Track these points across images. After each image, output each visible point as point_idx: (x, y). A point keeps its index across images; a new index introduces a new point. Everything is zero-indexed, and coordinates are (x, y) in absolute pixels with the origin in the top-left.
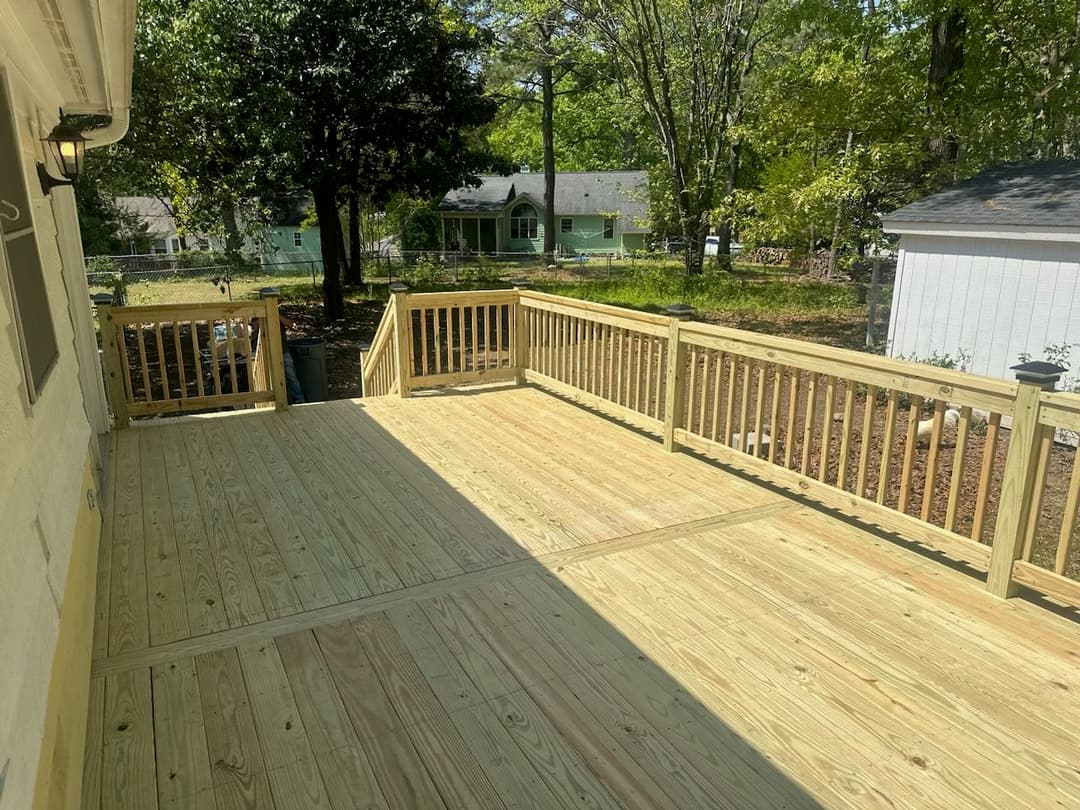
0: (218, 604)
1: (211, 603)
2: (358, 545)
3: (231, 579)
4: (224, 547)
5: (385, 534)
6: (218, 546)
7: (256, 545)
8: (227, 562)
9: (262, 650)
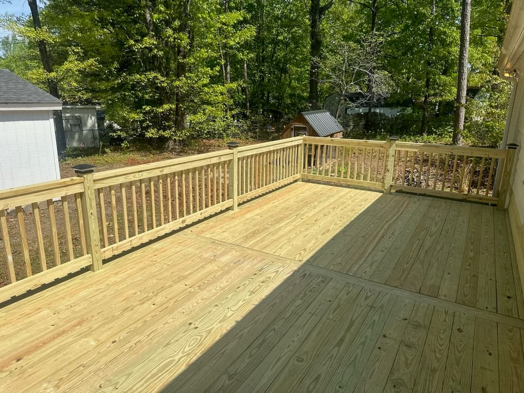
0: (455, 327)
1: (460, 330)
2: (354, 319)
3: (441, 340)
4: (434, 371)
5: (331, 316)
6: (438, 373)
7: (410, 358)
8: (438, 355)
9: (445, 296)
